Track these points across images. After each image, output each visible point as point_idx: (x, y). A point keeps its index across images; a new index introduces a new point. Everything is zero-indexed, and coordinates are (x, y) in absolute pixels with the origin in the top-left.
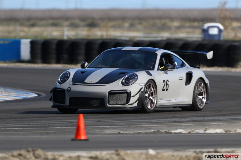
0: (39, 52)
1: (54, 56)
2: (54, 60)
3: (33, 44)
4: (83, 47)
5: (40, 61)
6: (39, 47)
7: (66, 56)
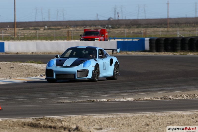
0: (154, 45)
1: (163, 48)
2: (163, 50)
3: (151, 40)
4: (180, 42)
5: (155, 50)
6: (154, 42)
7: (170, 47)
